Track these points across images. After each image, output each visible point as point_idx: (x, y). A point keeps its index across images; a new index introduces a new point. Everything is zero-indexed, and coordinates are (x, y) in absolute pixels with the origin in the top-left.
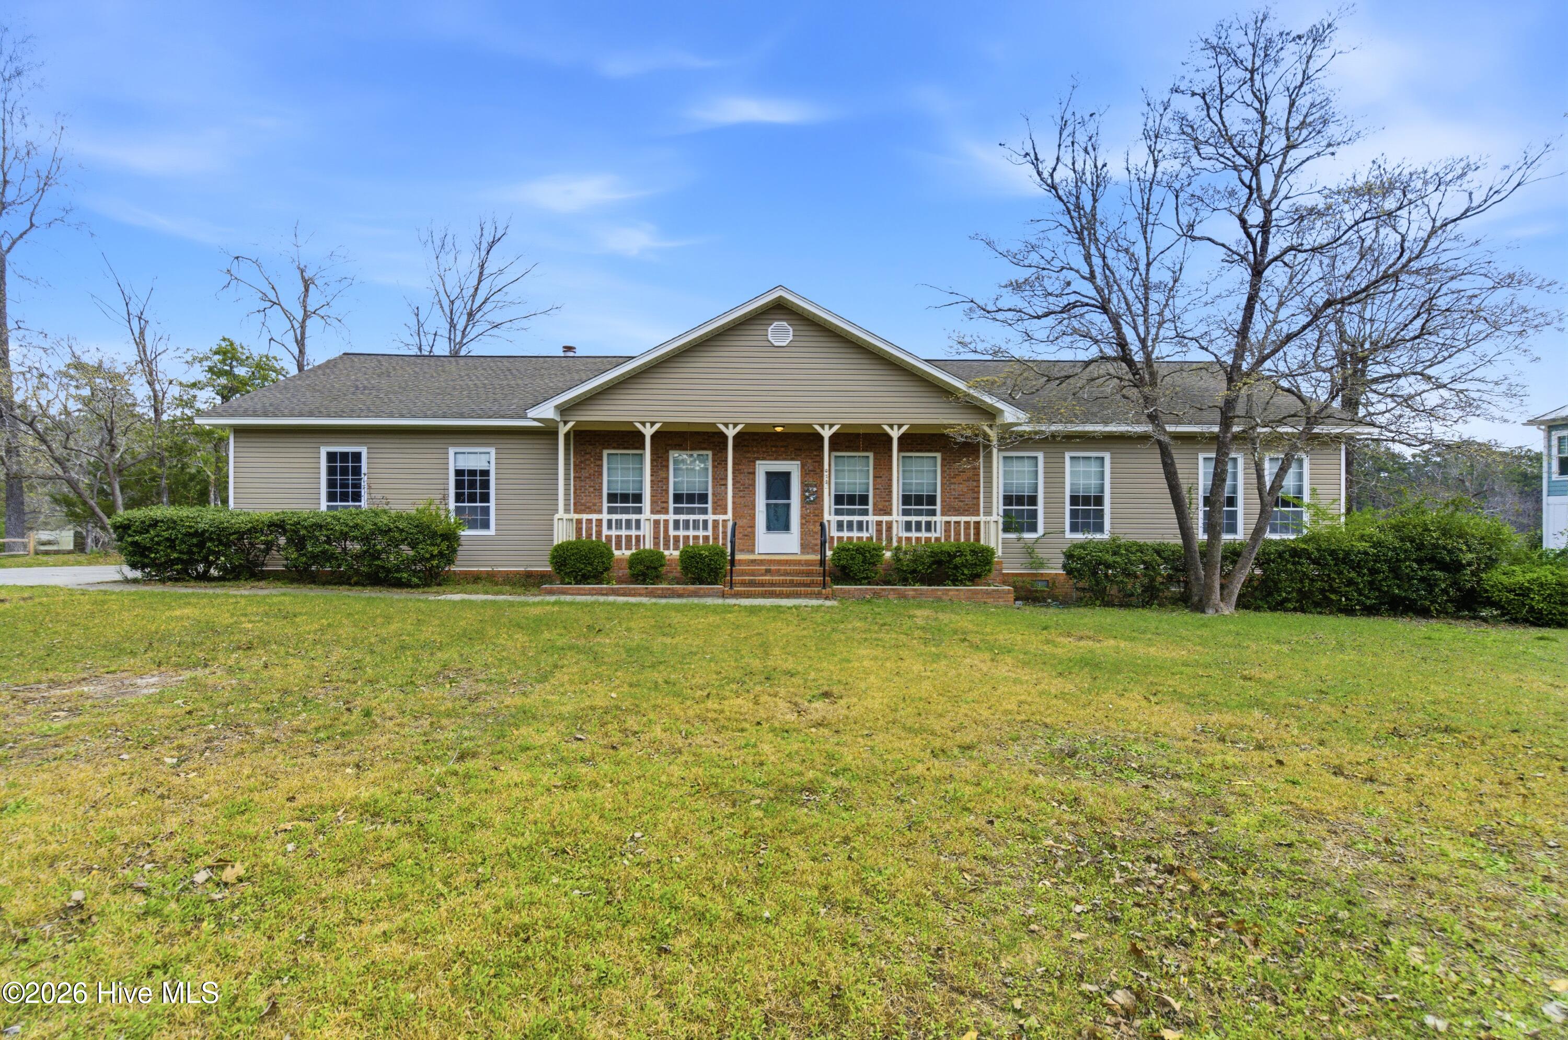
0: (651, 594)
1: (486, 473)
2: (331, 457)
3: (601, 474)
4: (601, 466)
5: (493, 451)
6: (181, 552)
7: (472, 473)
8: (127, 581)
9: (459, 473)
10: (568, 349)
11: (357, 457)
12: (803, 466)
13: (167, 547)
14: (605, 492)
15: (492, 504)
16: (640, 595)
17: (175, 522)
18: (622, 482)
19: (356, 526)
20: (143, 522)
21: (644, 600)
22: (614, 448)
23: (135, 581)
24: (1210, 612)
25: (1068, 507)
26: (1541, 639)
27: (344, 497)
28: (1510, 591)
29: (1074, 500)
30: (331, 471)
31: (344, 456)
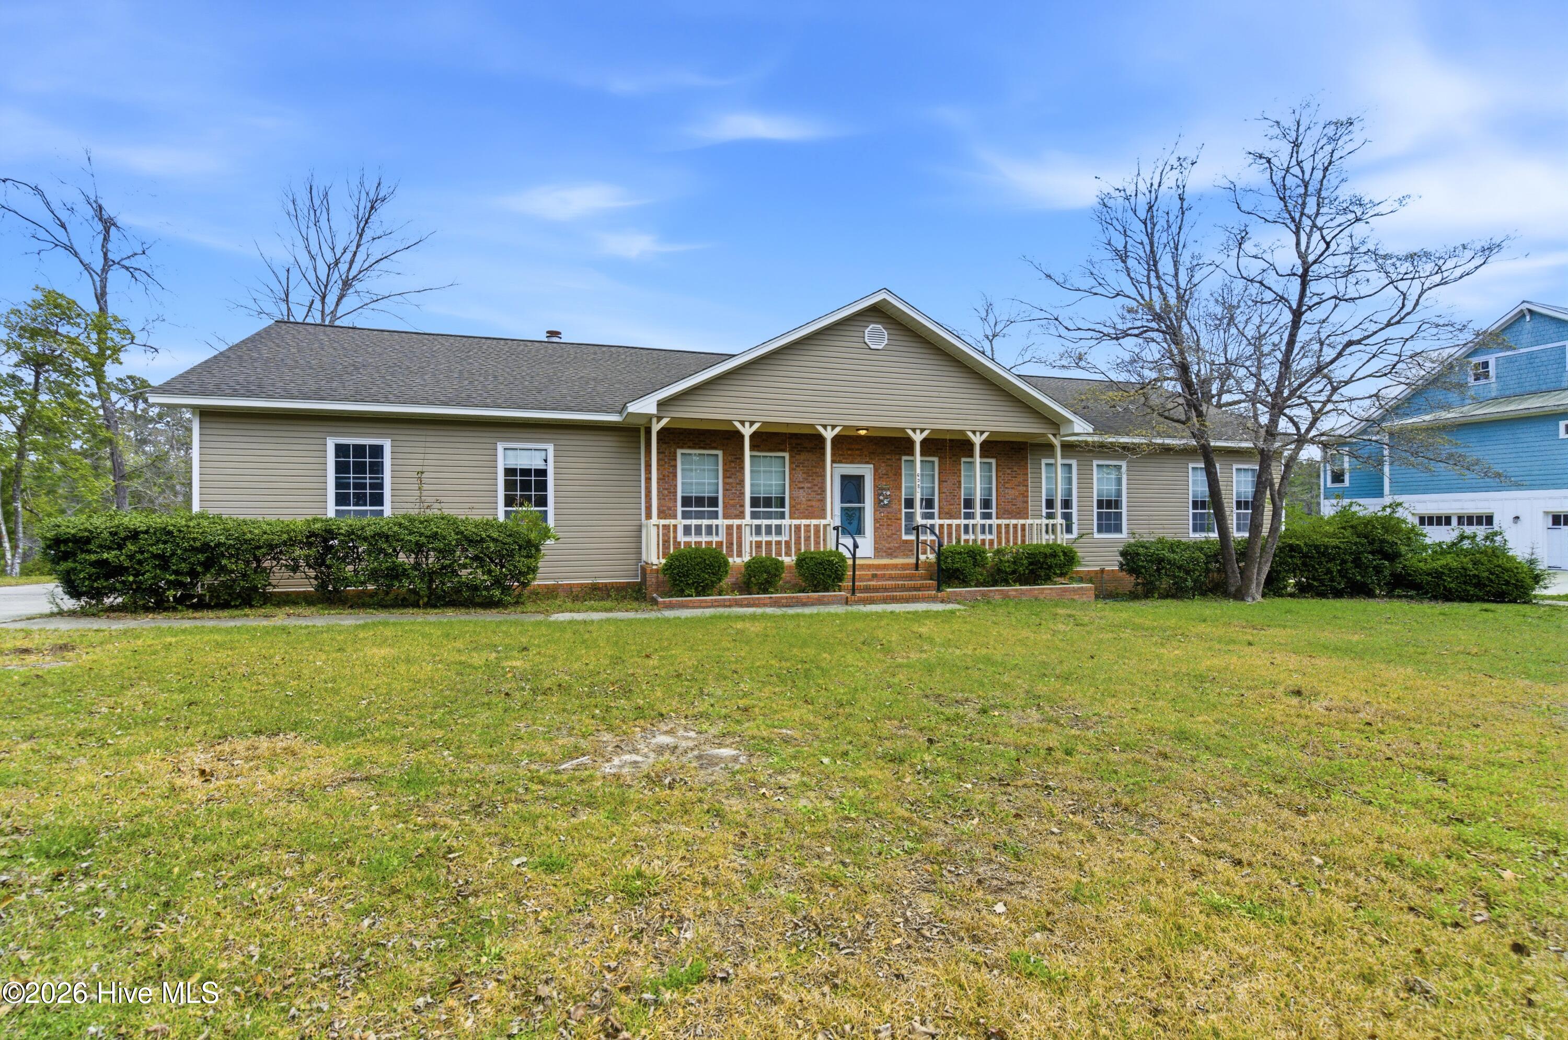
0: (776, 604)
1: (542, 473)
2: (341, 450)
3: (675, 476)
4: (675, 466)
5: (550, 448)
6: (176, 572)
7: (526, 472)
8: (61, 613)
9: (509, 472)
10: (553, 334)
11: (377, 451)
12: (876, 470)
13: (155, 567)
14: (679, 495)
15: (551, 508)
16: (765, 605)
17: (170, 533)
18: (697, 484)
19: (435, 536)
20: (113, 534)
21: (769, 610)
22: (690, 448)
23: (72, 614)
24: (1250, 599)
25: (1096, 510)
26: (1486, 610)
27: (360, 500)
28: (1428, 574)
29: (1100, 504)
30: (341, 468)
31: (359, 450)
